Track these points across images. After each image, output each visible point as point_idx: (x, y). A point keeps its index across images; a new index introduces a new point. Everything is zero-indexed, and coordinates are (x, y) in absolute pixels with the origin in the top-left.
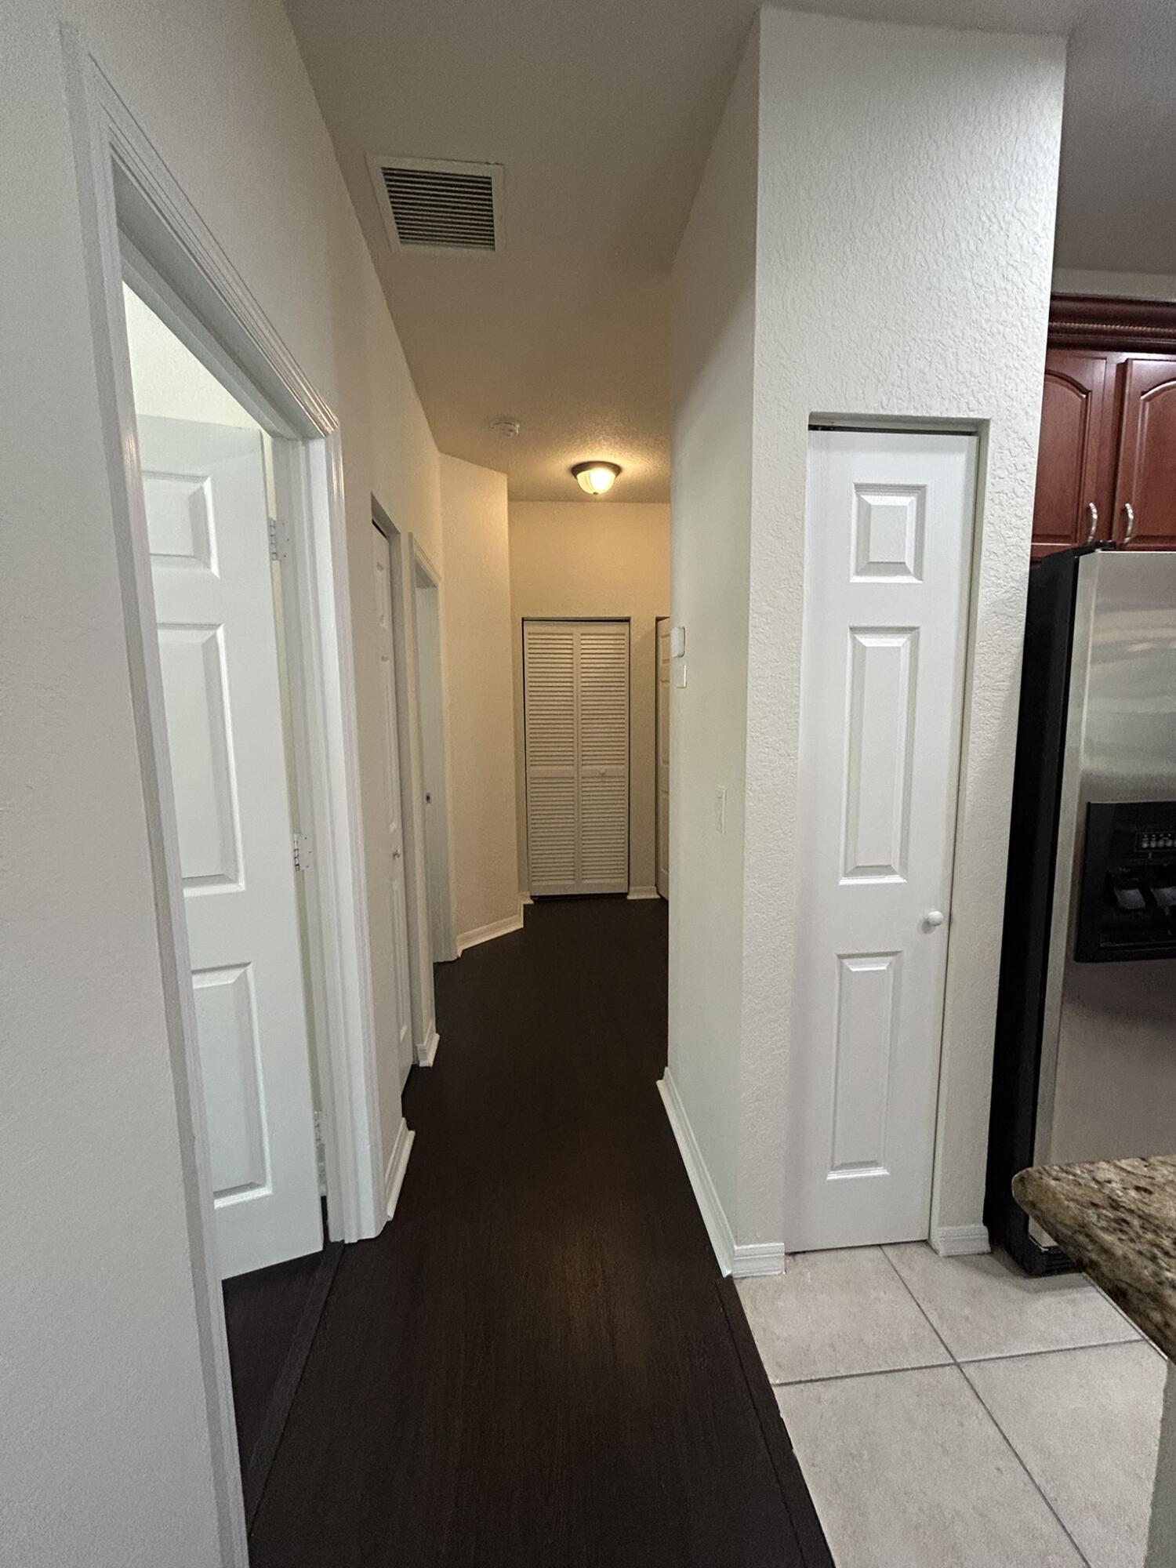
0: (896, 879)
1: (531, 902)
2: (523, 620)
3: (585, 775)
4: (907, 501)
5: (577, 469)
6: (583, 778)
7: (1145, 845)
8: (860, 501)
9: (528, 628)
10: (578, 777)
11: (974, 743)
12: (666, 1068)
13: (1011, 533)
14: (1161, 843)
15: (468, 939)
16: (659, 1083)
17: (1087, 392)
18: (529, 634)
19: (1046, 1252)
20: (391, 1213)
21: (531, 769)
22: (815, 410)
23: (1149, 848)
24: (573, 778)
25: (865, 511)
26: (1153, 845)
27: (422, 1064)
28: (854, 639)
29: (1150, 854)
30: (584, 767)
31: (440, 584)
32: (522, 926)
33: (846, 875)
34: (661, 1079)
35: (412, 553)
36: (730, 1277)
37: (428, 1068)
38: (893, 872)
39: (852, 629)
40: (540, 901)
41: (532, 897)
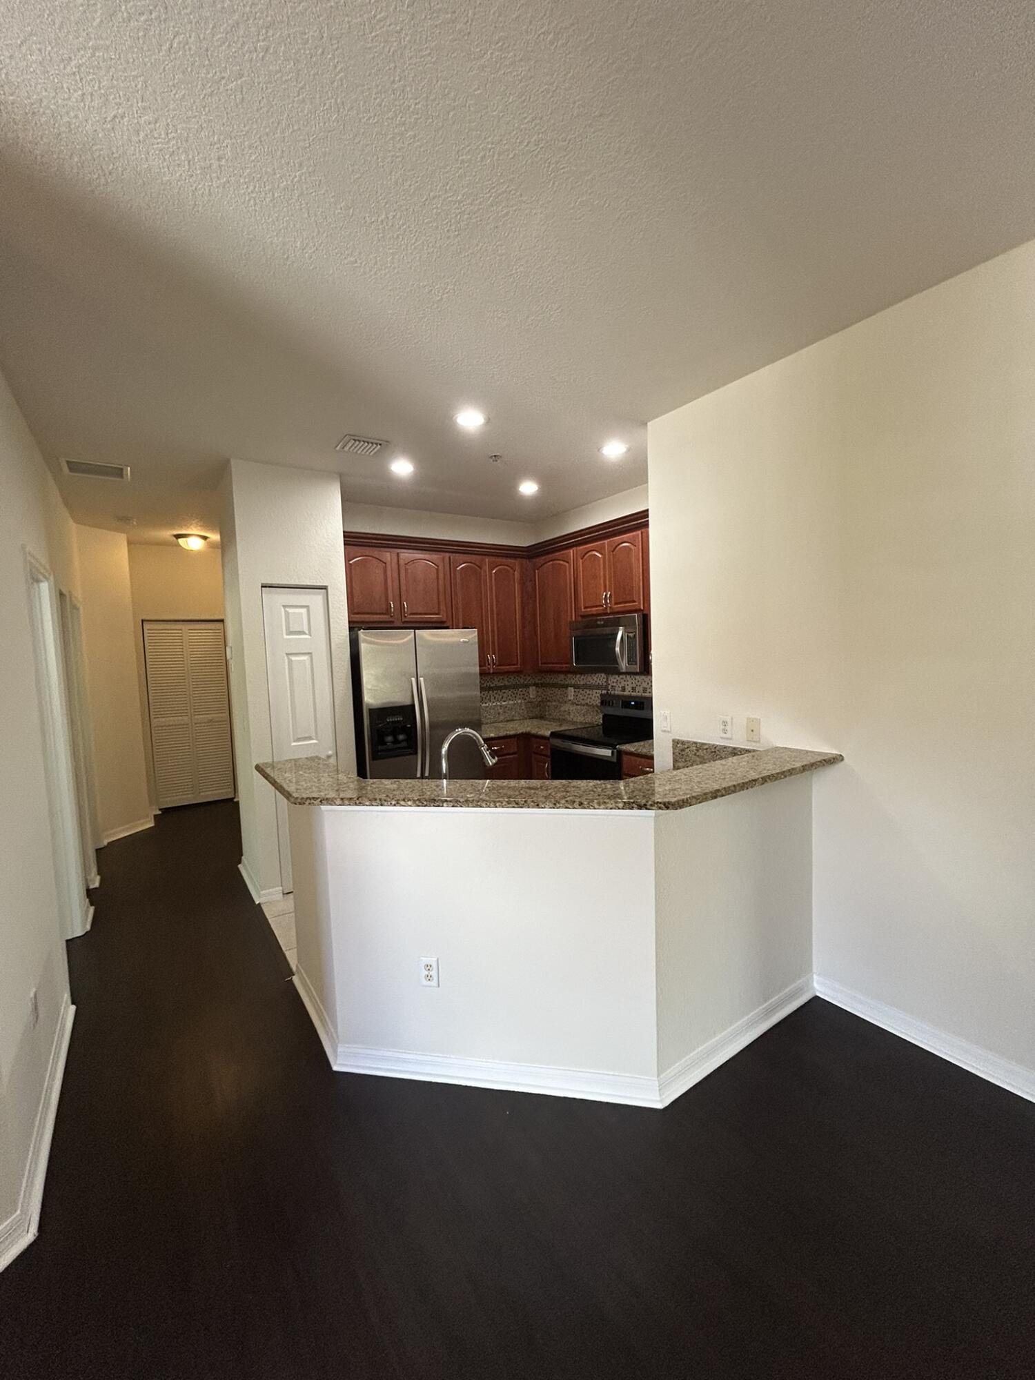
0: (315, 741)
1: (160, 812)
2: (143, 621)
3: (196, 721)
4: (304, 611)
5: (178, 536)
6: (196, 724)
7: (389, 721)
8: (285, 611)
9: (147, 626)
10: (191, 723)
12: (243, 857)
13: (340, 621)
15: (110, 836)
16: (239, 866)
17: (385, 563)
18: (148, 630)
20: (88, 927)
21: (154, 722)
22: (263, 582)
24: (187, 724)
25: (287, 614)
26: (392, 720)
27: (91, 887)
28: (288, 659)
29: (393, 723)
30: (196, 717)
31: (81, 608)
32: (153, 825)
33: (294, 741)
34: (240, 863)
35: (71, 600)
36: (259, 903)
37: (96, 888)
38: (313, 739)
39: (287, 654)
40: (166, 811)
41: (160, 810)
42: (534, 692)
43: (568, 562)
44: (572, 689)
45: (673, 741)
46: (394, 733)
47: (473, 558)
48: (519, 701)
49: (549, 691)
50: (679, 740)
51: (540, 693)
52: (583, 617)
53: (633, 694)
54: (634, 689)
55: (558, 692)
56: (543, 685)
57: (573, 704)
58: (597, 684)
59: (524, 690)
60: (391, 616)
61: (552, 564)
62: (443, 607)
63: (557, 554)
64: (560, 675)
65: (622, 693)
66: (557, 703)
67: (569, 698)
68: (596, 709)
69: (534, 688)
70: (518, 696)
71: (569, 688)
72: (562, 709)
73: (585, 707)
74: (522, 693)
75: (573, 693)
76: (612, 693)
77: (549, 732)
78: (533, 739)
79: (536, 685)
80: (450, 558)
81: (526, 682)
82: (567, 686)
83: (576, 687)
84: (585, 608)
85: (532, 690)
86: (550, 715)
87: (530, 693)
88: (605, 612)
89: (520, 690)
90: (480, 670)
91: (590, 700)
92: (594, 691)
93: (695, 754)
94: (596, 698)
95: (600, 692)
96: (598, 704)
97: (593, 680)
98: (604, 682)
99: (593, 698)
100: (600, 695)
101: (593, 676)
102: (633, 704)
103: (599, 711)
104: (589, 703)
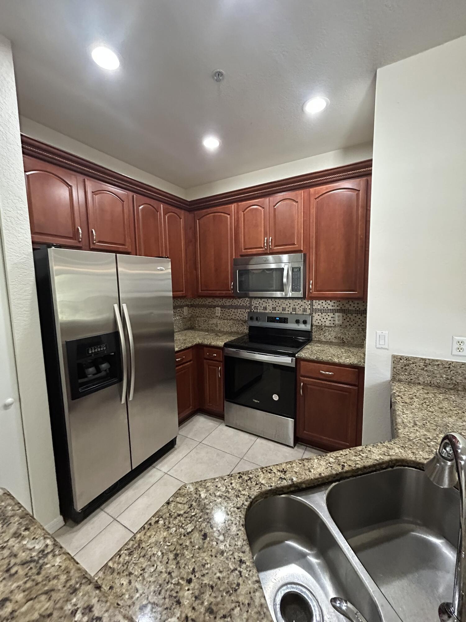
7: (90, 352)
11: (16, 323)
13: (19, 235)
14: (96, 350)
17: (71, 187)
19: (81, 512)
23: (92, 353)
26: (93, 351)
29: (93, 355)
42: (187, 311)
43: (229, 214)
44: (219, 308)
45: (394, 357)
46: (96, 363)
47: (152, 202)
48: (178, 318)
49: (198, 310)
50: (402, 356)
51: (190, 311)
52: (242, 256)
53: (273, 312)
54: (274, 309)
55: (207, 311)
56: (192, 306)
57: (220, 318)
58: (241, 305)
59: (180, 309)
60: (79, 242)
61: (214, 216)
62: (128, 240)
63: (218, 208)
64: (208, 299)
65: (264, 311)
66: (206, 319)
67: (217, 315)
68: (241, 322)
69: (187, 307)
70: (177, 314)
71: (217, 308)
72: (210, 322)
73: (231, 321)
74: (179, 312)
75: (220, 311)
76: (255, 311)
77: (223, 343)
78: (205, 348)
79: (187, 306)
80: (133, 196)
81: (181, 304)
82: (215, 307)
83: (223, 307)
84: (245, 249)
85: (185, 309)
86: (200, 326)
87: (184, 311)
88: (266, 252)
89: (178, 309)
90: (173, 294)
91: (235, 316)
92: (239, 310)
93: (423, 369)
94: (241, 315)
95: (244, 311)
96: (243, 319)
97: (238, 302)
98: (247, 304)
99: (238, 315)
100: (245, 313)
101: (238, 300)
102: (278, 319)
103: (244, 324)
104: (234, 318)
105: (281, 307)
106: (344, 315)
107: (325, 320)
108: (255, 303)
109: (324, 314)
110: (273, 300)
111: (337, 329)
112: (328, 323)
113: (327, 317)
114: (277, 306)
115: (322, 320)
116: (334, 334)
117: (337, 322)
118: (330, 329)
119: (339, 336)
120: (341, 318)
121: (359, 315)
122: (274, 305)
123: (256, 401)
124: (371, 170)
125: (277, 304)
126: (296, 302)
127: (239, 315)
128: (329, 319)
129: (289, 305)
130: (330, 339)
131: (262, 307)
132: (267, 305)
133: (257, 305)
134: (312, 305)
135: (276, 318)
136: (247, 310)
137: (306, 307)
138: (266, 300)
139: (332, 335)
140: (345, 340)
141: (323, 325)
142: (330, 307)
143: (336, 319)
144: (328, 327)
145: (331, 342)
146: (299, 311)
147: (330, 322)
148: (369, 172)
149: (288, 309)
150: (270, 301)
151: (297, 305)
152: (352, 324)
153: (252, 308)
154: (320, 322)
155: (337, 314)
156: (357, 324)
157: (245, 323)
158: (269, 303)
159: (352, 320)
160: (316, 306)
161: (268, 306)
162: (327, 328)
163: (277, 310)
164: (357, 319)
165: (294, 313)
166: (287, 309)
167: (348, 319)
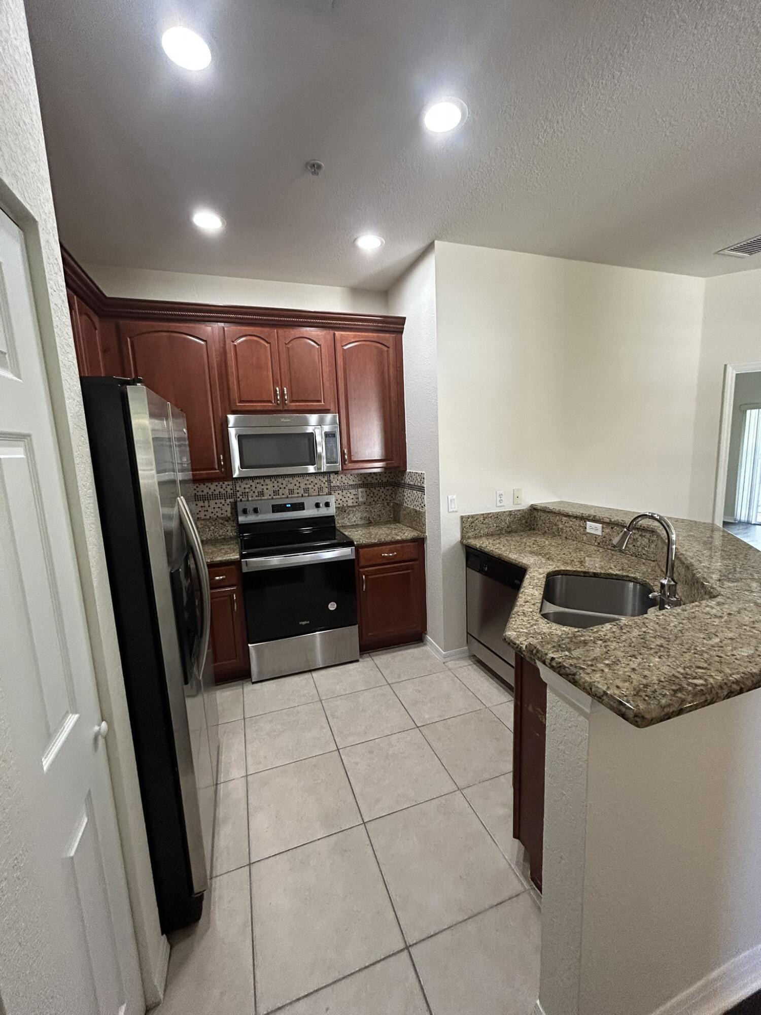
43: (204, 341)
50: (467, 516)
52: (235, 412)
54: (276, 492)
58: (217, 493)
61: (170, 337)
63: (178, 324)
68: (220, 521)
84: (241, 401)
88: (279, 409)
91: (206, 513)
92: (212, 503)
93: (483, 523)
94: (217, 510)
95: (223, 501)
96: (223, 516)
97: (210, 488)
98: (228, 489)
99: (210, 510)
100: (226, 505)
101: (209, 485)
102: (289, 506)
103: (226, 523)
104: (203, 517)
105: (287, 488)
106: (368, 490)
107: (347, 499)
108: (243, 487)
109: (345, 492)
110: (273, 480)
111: (362, 507)
112: (350, 504)
113: (349, 495)
114: (280, 488)
115: (344, 499)
116: (359, 515)
117: (361, 500)
118: (355, 509)
119: (364, 515)
120: (364, 494)
121: (382, 488)
122: (276, 486)
123: (304, 623)
124: (403, 328)
125: (281, 486)
126: (308, 480)
127: (213, 510)
128: (351, 497)
129: (298, 485)
130: (355, 522)
131: (256, 492)
132: (265, 487)
133: (247, 490)
134: (329, 481)
135: (285, 505)
136: (228, 501)
137: (323, 485)
138: (262, 481)
139: (357, 516)
140: (371, 520)
141: (345, 505)
142: (351, 483)
143: (360, 495)
144: (352, 507)
145: (357, 525)
146: (313, 493)
147: (352, 501)
148: (400, 330)
149: (298, 491)
150: (268, 481)
151: (310, 484)
152: (376, 499)
153: (238, 495)
154: (341, 502)
155: (360, 490)
156: (381, 499)
157: (227, 521)
158: (267, 485)
159: (376, 494)
160: (334, 482)
161: (265, 489)
162: (350, 509)
163: (281, 494)
164: (381, 494)
165: (307, 495)
166: (296, 491)
167: (372, 495)
